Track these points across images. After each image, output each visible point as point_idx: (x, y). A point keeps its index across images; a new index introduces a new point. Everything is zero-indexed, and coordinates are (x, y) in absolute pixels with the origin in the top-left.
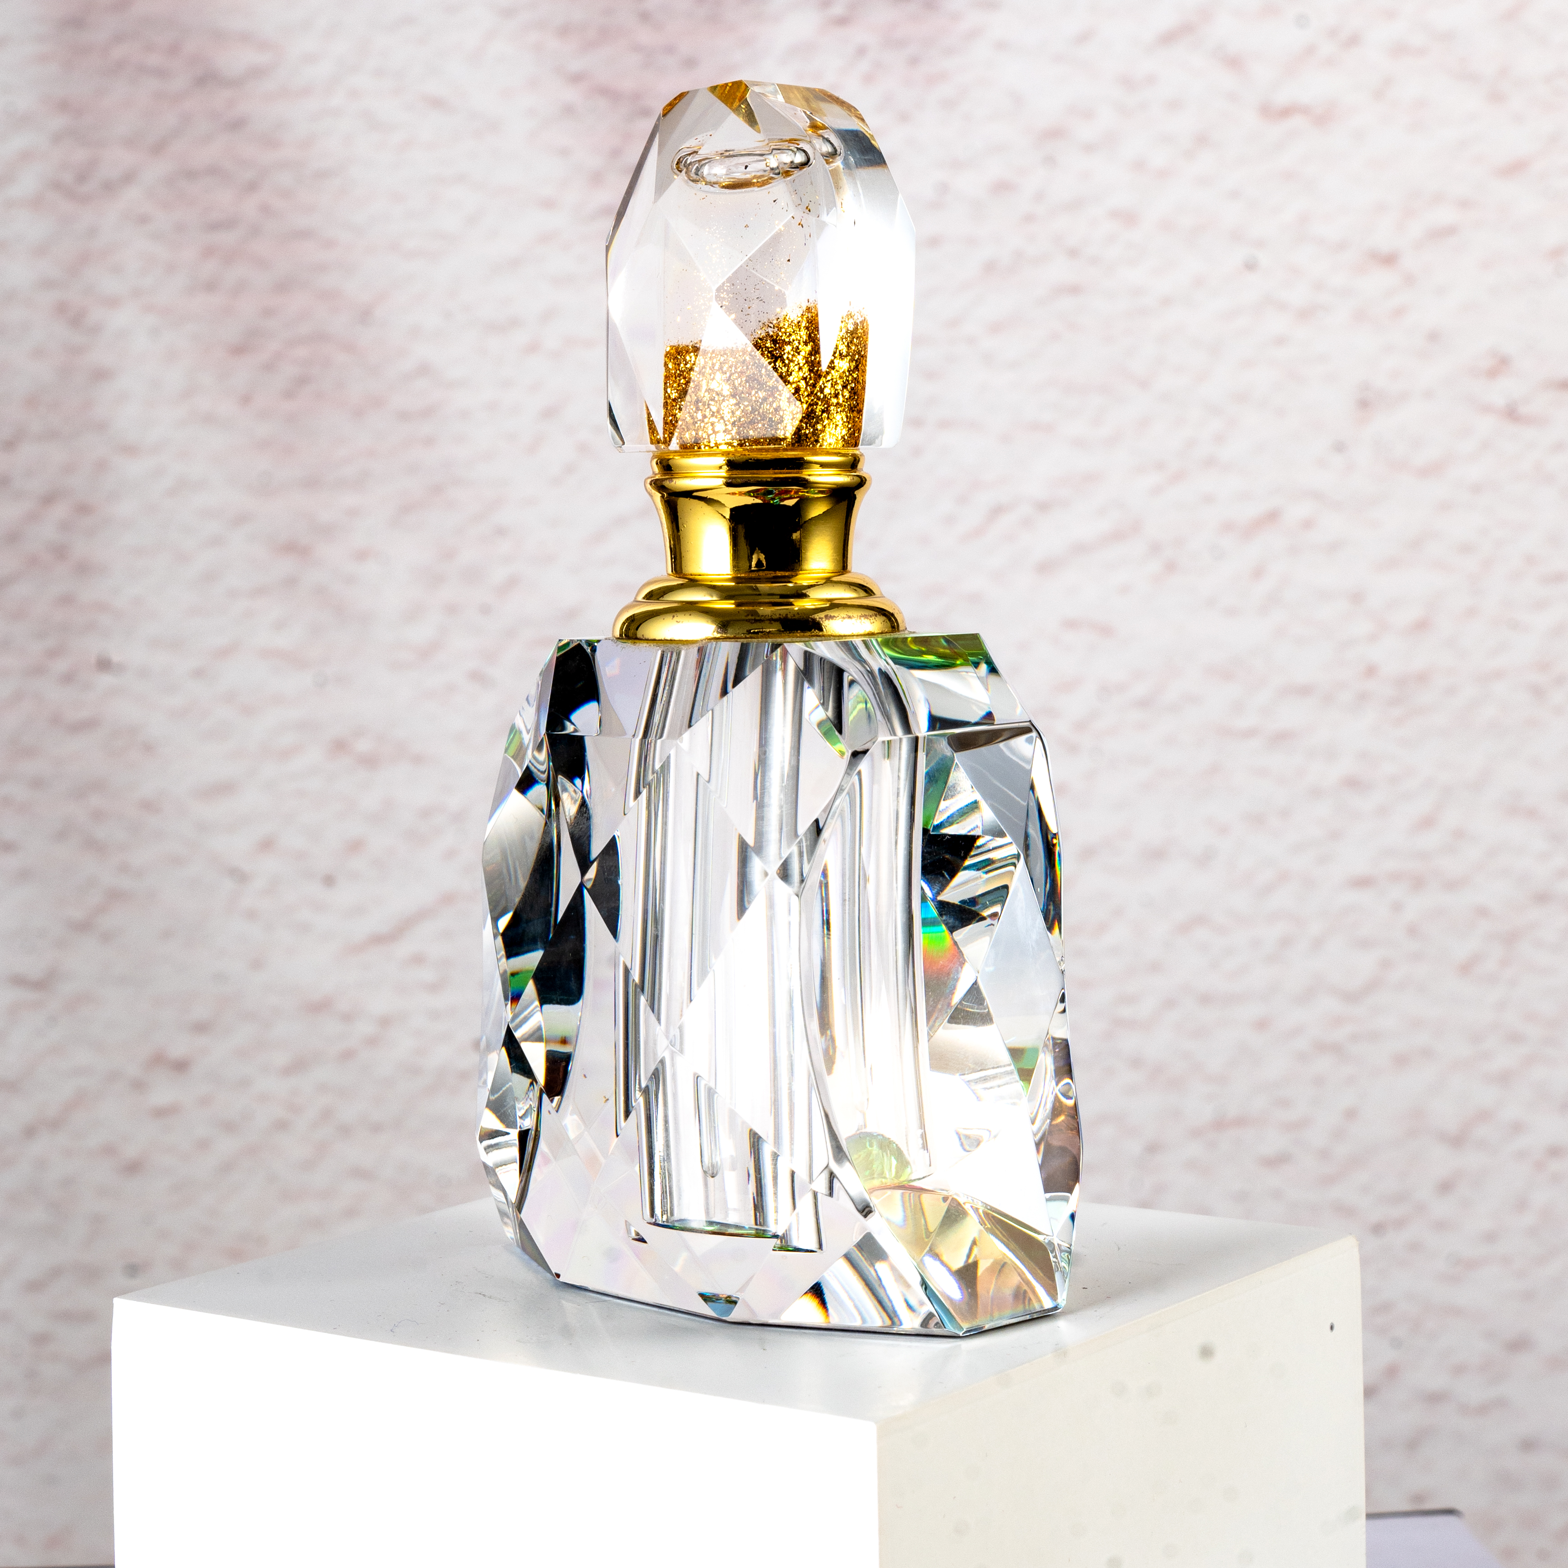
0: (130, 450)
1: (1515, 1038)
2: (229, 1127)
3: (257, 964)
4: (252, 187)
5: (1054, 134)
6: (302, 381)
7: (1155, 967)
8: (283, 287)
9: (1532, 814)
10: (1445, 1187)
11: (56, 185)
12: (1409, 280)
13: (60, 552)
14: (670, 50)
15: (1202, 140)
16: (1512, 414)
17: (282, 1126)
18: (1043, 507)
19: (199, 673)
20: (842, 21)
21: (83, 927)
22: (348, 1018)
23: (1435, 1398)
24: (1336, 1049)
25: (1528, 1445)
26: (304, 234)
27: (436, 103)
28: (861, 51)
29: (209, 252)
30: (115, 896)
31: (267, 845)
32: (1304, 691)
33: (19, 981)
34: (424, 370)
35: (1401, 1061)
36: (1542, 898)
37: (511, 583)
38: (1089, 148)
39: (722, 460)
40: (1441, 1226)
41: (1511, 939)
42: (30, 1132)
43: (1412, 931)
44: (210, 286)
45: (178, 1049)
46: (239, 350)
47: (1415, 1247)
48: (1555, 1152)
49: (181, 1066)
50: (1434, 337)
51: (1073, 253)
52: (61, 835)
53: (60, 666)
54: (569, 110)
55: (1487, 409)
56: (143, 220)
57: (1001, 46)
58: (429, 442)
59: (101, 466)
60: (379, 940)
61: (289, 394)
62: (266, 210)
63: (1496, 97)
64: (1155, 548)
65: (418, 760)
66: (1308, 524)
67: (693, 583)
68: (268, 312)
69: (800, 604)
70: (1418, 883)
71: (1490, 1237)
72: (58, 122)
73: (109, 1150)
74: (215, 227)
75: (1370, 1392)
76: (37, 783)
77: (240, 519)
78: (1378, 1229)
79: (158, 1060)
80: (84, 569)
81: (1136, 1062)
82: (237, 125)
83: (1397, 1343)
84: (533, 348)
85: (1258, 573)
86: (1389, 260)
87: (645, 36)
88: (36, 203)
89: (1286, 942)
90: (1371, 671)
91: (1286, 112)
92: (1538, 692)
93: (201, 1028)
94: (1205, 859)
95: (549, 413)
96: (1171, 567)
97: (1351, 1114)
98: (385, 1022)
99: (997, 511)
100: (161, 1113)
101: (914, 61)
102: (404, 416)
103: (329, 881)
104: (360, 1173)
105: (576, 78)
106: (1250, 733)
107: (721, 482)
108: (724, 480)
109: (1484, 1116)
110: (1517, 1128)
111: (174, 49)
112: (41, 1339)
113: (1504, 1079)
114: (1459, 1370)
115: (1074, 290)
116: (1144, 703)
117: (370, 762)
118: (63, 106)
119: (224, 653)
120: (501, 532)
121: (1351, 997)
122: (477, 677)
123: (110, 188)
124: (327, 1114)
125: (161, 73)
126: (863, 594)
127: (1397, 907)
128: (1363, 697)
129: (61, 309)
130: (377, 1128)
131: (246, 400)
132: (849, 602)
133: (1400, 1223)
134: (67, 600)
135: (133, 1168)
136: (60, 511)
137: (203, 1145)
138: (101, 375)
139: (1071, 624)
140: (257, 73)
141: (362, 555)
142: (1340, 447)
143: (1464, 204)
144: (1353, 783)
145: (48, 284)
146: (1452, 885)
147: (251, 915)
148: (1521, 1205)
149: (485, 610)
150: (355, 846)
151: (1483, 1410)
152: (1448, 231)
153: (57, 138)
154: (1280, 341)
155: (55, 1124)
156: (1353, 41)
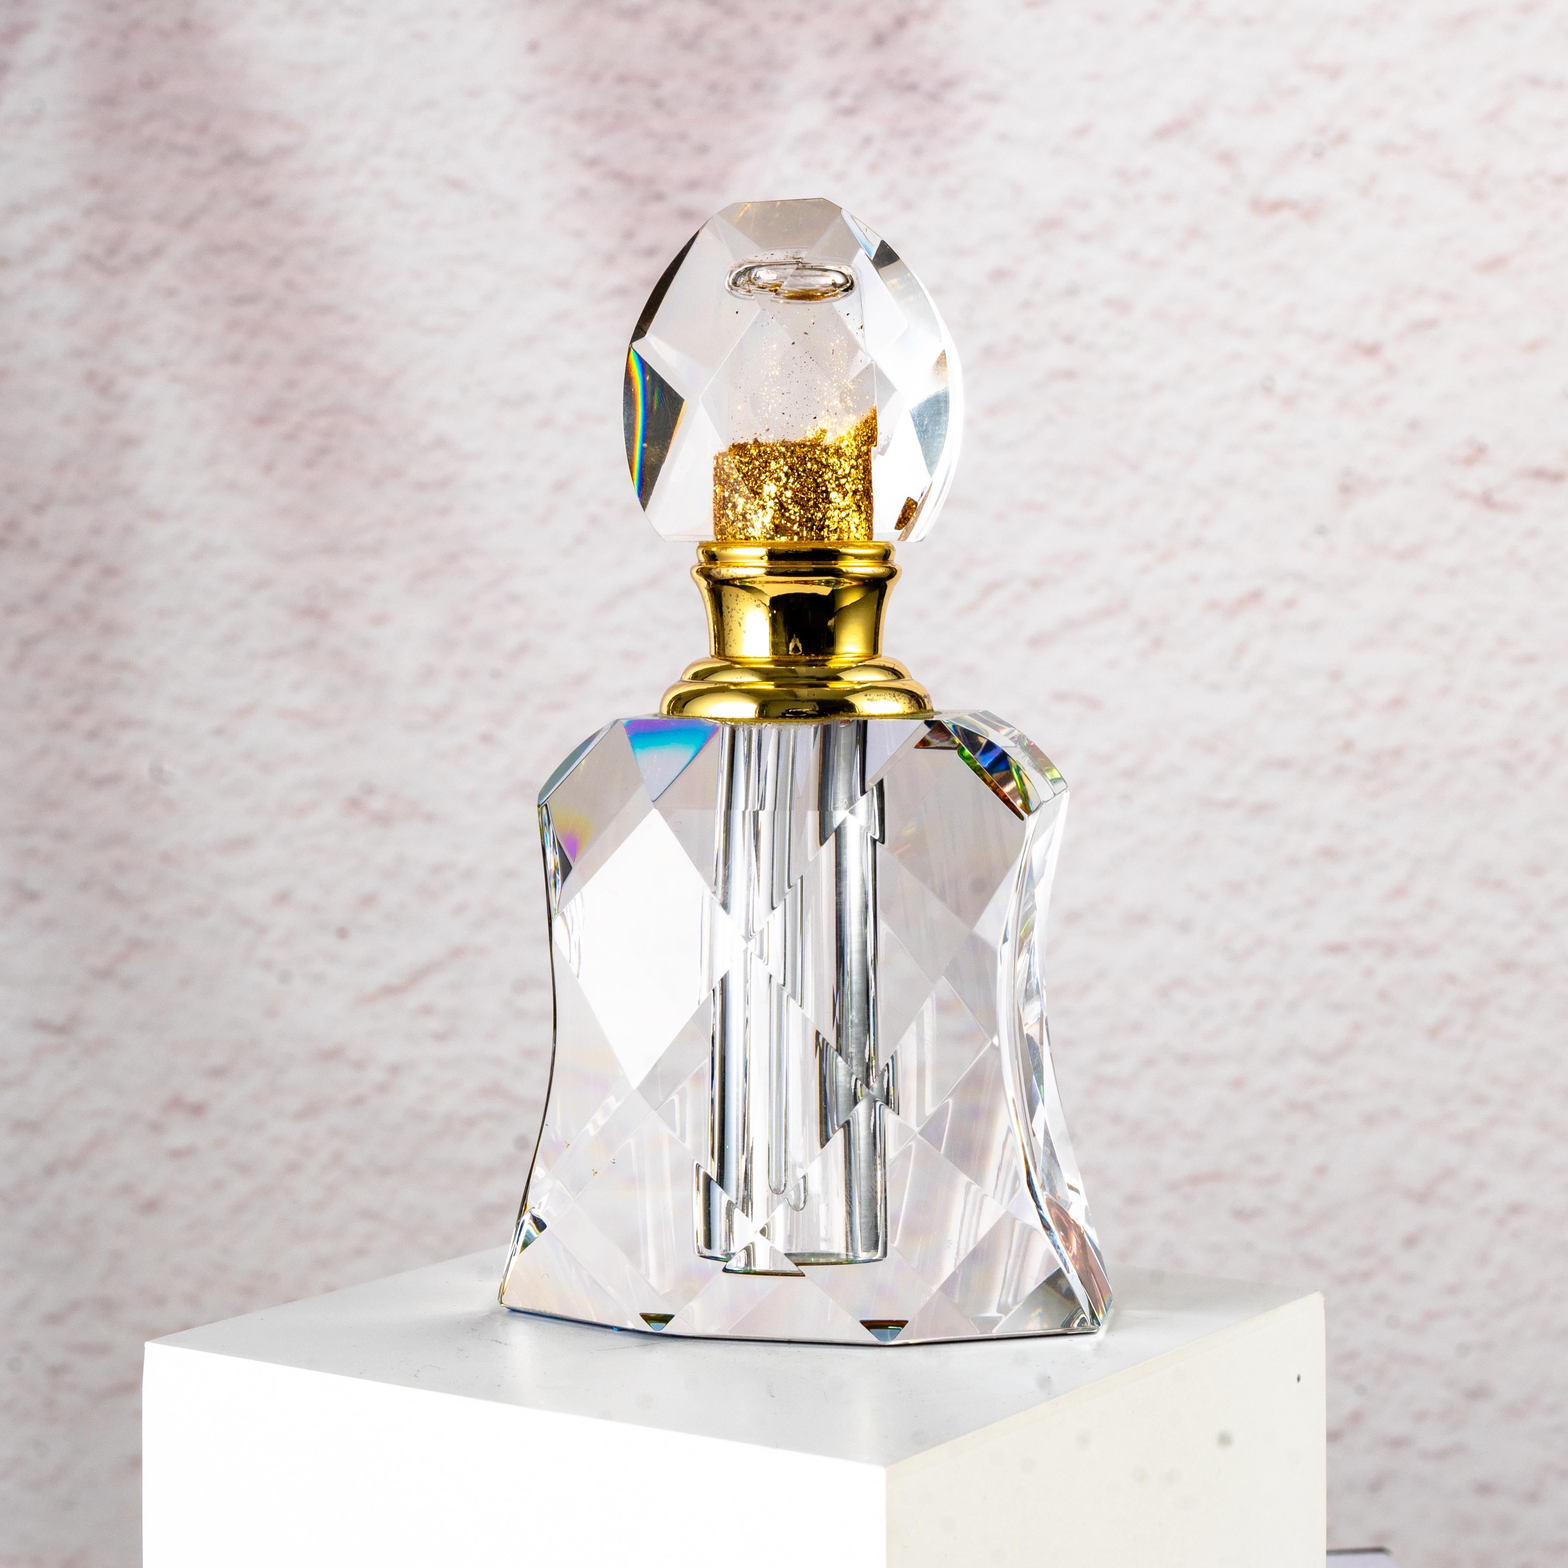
0: (156, 515)
1: (1480, 1100)
2: (244, 1169)
3: (272, 1013)
4: (276, 263)
5: (1052, 224)
6: (323, 451)
7: (1136, 1027)
8: (306, 360)
9: (1499, 885)
10: (1410, 1242)
11: (87, 258)
12: (1391, 371)
13: (85, 612)
14: (683, 137)
15: (1194, 233)
16: (1487, 501)
17: (293, 1168)
18: (1036, 584)
19: (219, 732)
20: (849, 112)
21: (104, 974)
22: (359, 1065)
23: (1397, 1443)
24: (1308, 1108)
25: (1484, 1489)
26: (325, 310)
27: (455, 184)
28: (867, 141)
29: (233, 325)
30: (135, 945)
31: (283, 898)
32: (1284, 764)
33: (42, 1025)
34: (440, 442)
35: (1370, 1120)
36: (1508, 966)
37: (523, 649)
38: (1085, 238)
40: (1406, 1279)
41: (1477, 1005)
42: (50, 1171)
43: (1383, 996)
44: (235, 358)
45: (195, 1092)
46: (262, 420)
47: (1380, 1298)
48: (1516, 1209)
49: (197, 1110)
50: (1414, 425)
51: (1068, 339)
52: (85, 886)
53: (86, 722)
54: (584, 193)
55: (1463, 496)
56: (171, 293)
57: (1003, 138)
58: (445, 511)
59: (128, 530)
60: (389, 990)
61: (310, 464)
62: (289, 284)
63: (1478, 195)
64: (1143, 624)
65: (429, 818)
66: (1290, 604)
68: (290, 384)
70: (1389, 950)
71: (1452, 1290)
72: (90, 197)
73: (127, 1189)
74: (241, 301)
75: (1333, 1437)
76: (62, 835)
77: (261, 584)
78: (1343, 1280)
79: (176, 1103)
80: (109, 629)
81: (1116, 1119)
82: (262, 203)
83: (1361, 1390)
84: (546, 423)
85: (1241, 650)
86: (1372, 350)
87: (659, 123)
88: (68, 274)
89: (1261, 1005)
90: (1348, 746)
91: (1276, 206)
92: (1507, 768)
93: (217, 1073)
94: (1185, 926)
95: (561, 486)
96: (1157, 643)
97: (1321, 1170)
98: (395, 1069)
99: (993, 587)
100: (177, 1154)
101: (918, 152)
102: (421, 486)
103: (342, 933)
104: (367, 1214)
105: (592, 163)
106: (1230, 804)
109: (1449, 1173)
110: (1480, 1186)
111: (202, 129)
112: (56, 1371)
113: (1468, 1139)
114: (1420, 1417)
115: (1069, 375)
116: (1129, 774)
117: (383, 819)
118: (95, 181)
119: (244, 712)
120: (514, 599)
121: (1324, 1059)
122: (486, 738)
123: (139, 261)
124: (337, 1158)
125: (191, 151)
127: (1369, 973)
128: (1340, 771)
129: (91, 377)
130: (385, 1172)
131: (268, 468)
133: (1366, 1276)
134: (92, 659)
135: (151, 1207)
136: (86, 573)
137: (218, 1185)
138: (128, 442)
139: (1061, 697)
140: (283, 152)
141: (379, 620)
142: (1321, 530)
143: (1445, 298)
144: (1328, 853)
145: (78, 353)
146: (1422, 953)
147: (267, 965)
148: (1483, 1260)
149: (496, 674)
150: (368, 900)
151: (1442, 1455)
152: (1431, 324)
153: (89, 212)
154: (1266, 427)
155: (75, 1164)
156: (1342, 138)
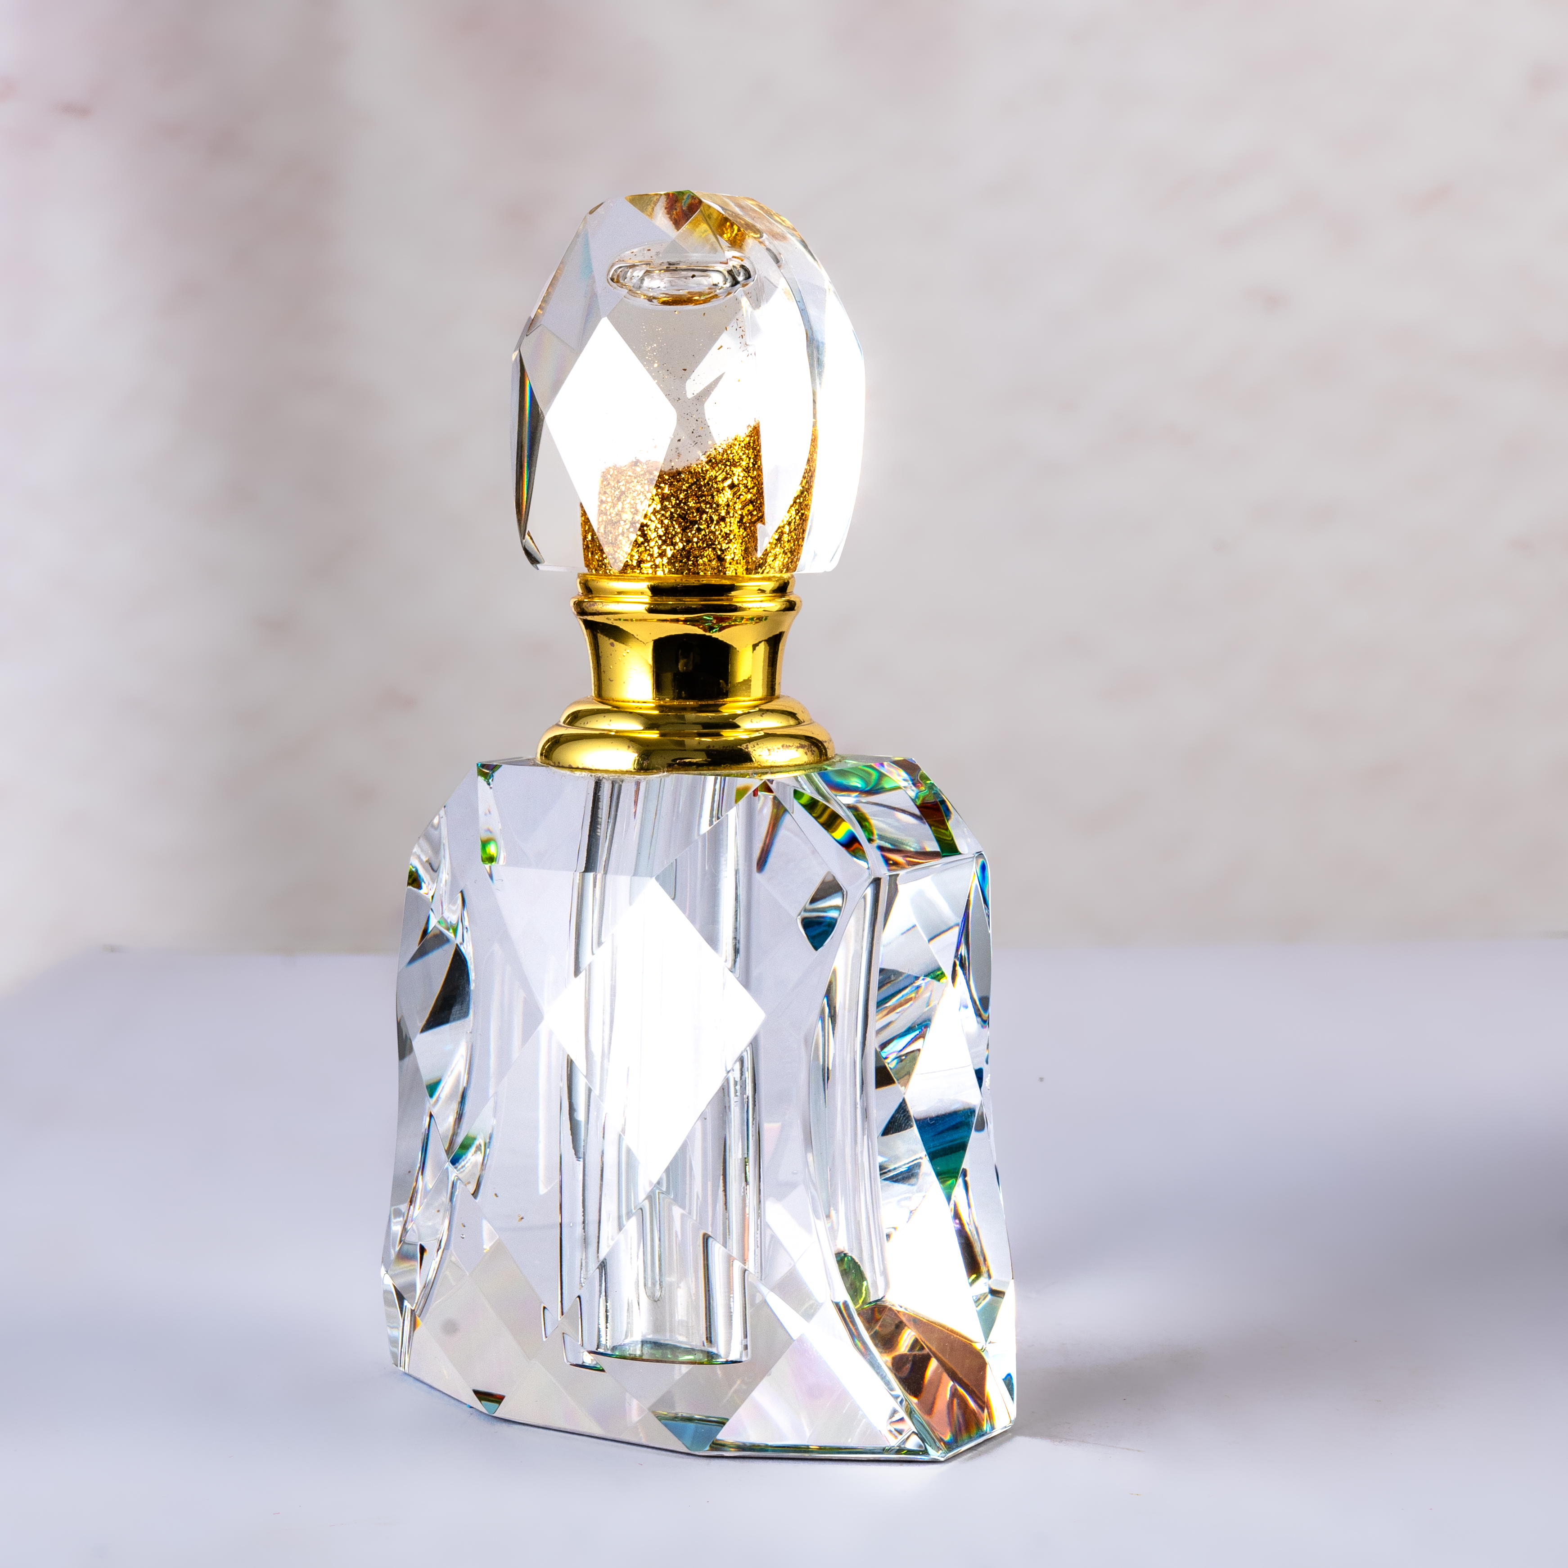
39: (644, 586)
67: (618, 710)
69: (729, 735)
107: (642, 608)
108: (647, 606)
126: (792, 722)
132: (779, 732)
